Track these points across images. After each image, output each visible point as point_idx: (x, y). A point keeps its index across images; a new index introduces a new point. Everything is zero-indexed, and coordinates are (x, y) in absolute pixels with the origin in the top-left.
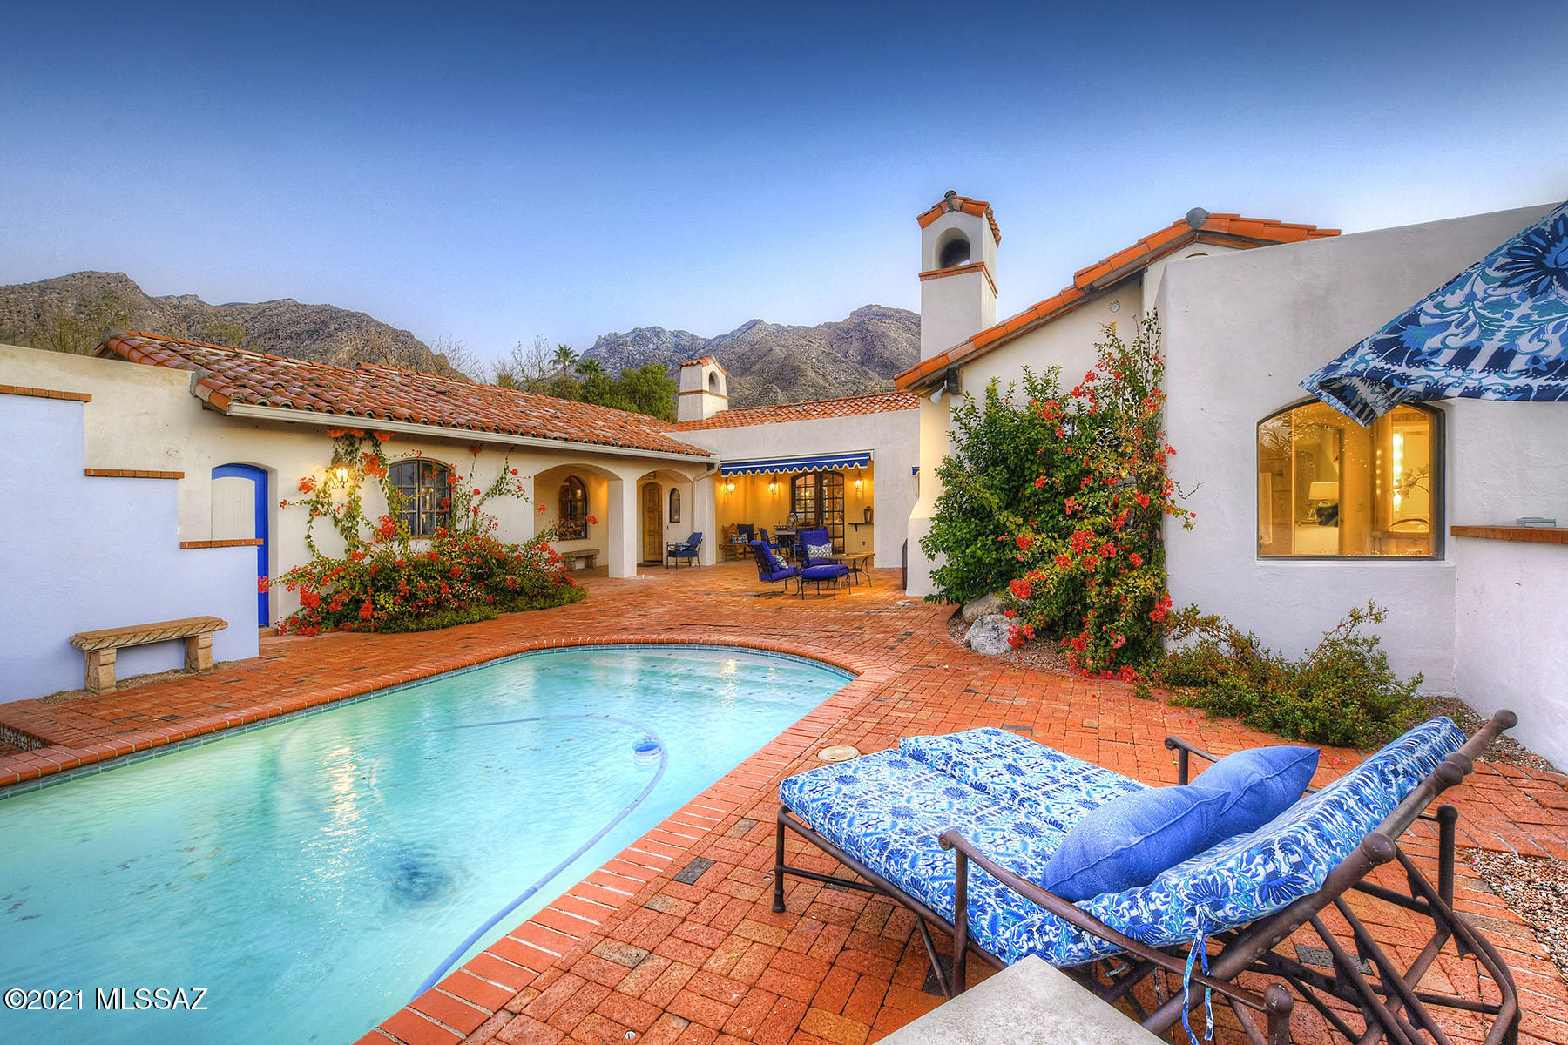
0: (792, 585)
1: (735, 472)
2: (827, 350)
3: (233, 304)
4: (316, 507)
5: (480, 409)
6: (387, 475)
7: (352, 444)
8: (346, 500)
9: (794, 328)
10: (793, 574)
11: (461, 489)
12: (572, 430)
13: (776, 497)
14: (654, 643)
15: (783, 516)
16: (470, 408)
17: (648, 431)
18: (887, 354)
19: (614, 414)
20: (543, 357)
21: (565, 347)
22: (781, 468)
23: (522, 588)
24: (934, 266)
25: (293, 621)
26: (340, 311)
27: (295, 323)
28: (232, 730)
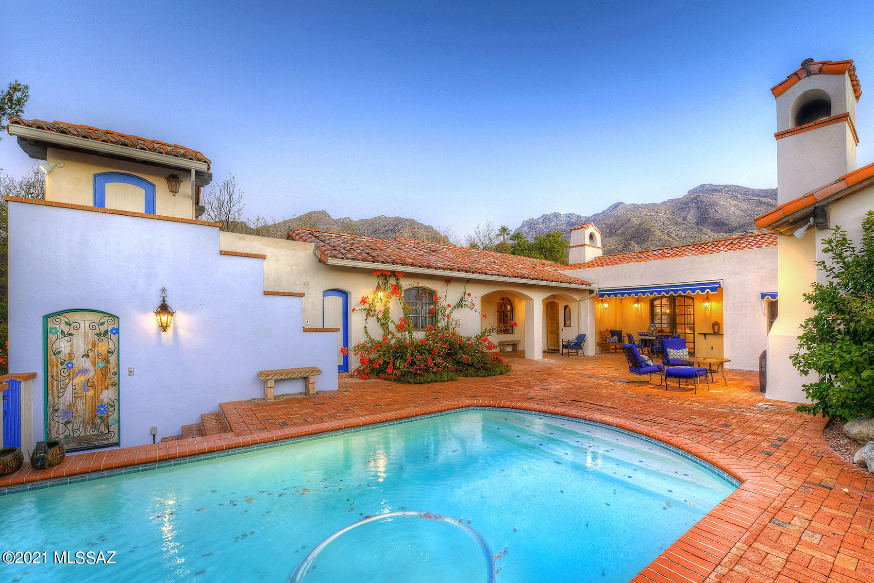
0: (656, 378)
1: (609, 295)
2: (670, 217)
3: (362, 220)
4: (369, 312)
5: (452, 259)
6: (403, 295)
7: (385, 279)
8: (382, 309)
9: (646, 205)
10: (658, 370)
11: (440, 304)
12: (503, 270)
13: (639, 312)
14: (551, 413)
15: (645, 325)
16: (446, 258)
17: (550, 270)
18: (718, 216)
19: (529, 261)
20: (491, 231)
21: (504, 227)
22: (644, 293)
23: (472, 363)
24: (790, 125)
25: (358, 370)
26: (402, 219)
27: (385, 226)
28: (306, 437)
